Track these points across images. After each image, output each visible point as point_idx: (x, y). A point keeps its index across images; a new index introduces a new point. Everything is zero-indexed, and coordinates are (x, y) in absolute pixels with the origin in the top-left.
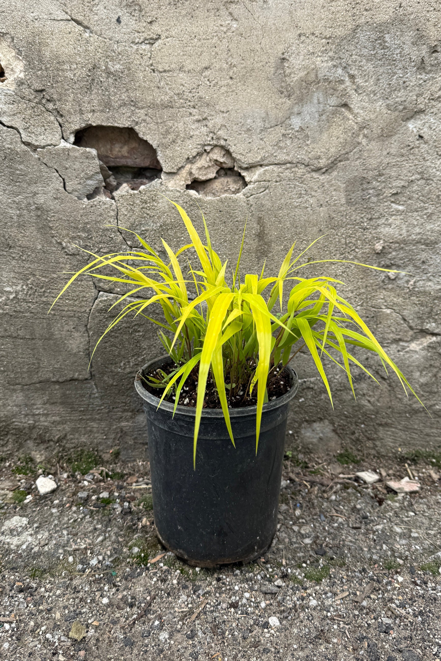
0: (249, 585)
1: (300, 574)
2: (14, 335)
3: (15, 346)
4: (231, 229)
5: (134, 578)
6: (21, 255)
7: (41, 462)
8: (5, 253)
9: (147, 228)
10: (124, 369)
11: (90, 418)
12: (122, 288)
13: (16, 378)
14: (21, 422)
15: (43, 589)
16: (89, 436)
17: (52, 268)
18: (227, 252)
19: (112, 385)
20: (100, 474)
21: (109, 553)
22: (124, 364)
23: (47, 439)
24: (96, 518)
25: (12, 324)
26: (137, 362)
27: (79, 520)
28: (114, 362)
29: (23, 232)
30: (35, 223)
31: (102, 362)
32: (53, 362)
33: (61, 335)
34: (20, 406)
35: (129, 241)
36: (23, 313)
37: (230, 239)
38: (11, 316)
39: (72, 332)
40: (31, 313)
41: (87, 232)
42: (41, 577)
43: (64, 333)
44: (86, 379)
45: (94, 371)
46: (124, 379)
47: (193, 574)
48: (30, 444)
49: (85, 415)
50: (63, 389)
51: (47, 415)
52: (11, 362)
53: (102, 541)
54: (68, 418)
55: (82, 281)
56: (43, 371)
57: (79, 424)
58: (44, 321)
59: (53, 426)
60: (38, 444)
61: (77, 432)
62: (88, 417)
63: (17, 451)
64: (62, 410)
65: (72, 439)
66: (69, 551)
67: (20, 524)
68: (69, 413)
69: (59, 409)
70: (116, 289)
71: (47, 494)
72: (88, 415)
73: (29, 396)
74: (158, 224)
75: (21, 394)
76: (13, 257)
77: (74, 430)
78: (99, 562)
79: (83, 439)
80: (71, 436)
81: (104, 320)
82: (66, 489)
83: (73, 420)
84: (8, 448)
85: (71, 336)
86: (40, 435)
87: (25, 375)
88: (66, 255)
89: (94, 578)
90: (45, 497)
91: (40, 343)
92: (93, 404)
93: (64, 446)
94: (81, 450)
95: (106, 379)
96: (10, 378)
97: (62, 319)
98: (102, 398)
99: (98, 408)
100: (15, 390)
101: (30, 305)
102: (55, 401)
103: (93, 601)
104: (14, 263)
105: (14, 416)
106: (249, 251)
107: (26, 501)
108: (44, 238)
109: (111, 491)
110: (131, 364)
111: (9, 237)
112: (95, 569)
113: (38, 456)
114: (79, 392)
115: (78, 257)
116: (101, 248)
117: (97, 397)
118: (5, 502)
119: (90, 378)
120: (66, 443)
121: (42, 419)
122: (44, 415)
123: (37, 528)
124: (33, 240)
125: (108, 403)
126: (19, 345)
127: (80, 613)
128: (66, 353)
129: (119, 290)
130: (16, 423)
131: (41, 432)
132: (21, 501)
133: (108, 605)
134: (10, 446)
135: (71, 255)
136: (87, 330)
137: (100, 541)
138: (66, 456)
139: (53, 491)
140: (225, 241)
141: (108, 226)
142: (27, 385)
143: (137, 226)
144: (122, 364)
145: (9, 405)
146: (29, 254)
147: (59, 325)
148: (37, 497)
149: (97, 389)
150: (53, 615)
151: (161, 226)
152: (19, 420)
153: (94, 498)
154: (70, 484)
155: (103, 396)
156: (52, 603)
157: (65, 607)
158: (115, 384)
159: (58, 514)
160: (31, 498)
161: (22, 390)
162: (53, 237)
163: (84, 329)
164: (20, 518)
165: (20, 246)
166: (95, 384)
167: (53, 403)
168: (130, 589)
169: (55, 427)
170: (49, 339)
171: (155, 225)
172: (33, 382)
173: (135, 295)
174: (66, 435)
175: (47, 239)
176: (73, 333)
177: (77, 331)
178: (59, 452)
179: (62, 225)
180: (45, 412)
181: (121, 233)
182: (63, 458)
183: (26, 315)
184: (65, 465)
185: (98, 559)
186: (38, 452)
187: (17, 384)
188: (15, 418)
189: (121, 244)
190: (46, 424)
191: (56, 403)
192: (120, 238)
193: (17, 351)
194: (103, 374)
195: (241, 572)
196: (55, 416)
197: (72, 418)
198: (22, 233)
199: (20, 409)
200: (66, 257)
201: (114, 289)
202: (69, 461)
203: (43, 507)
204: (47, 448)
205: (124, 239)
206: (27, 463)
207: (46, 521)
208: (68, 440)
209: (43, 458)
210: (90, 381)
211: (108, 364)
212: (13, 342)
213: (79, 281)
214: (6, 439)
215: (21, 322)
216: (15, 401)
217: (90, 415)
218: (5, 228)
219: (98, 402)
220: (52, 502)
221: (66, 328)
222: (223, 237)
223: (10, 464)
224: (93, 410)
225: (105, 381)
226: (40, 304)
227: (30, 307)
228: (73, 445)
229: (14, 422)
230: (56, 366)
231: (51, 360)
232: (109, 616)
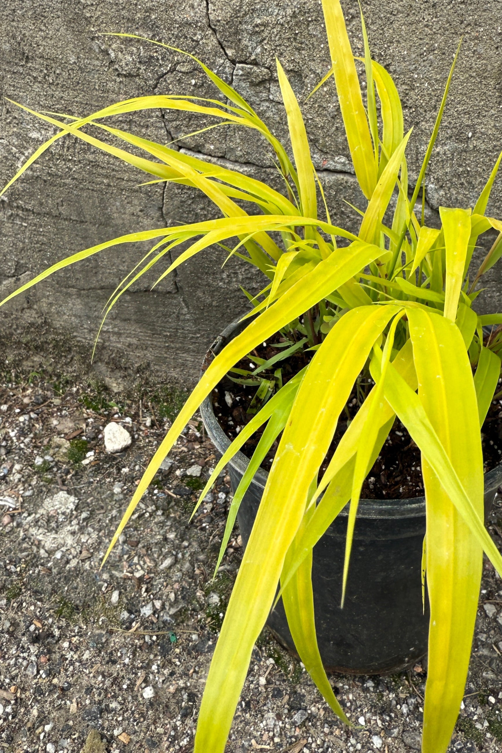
0: (383, 721)
1: (480, 720)
2: (54, 212)
3: (58, 230)
4: (448, 22)
5: (201, 654)
6: (45, 74)
7: (119, 393)
8: (21, 70)
9: (265, 19)
10: (229, 283)
11: (181, 347)
12: (218, 145)
13: (68, 278)
14: (86, 339)
15: (66, 645)
16: (182, 371)
17: (97, 101)
18: (433, 74)
19: (211, 305)
20: (196, 427)
21: (172, 596)
22: (228, 276)
23: (122, 365)
24: (172, 515)
25: (48, 196)
26: (249, 275)
27: (147, 515)
28: (211, 271)
29: (43, 28)
30: (62, 10)
31: (192, 269)
32: (116, 261)
33: (123, 219)
34: (80, 317)
35: (231, 48)
36: (61, 177)
37: (442, 45)
38: (45, 181)
39: (139, 216)
40: (74, 179)
41: (151, 30)
42: (69, 618)
43: (126, 216)
44: (169, 293)
45: (180, 281)
46: (230, 298)
47: (295, 671)
48: (102, 367)
49: (172, 342)
50: (136, 301)
51: (119, 334)
52: (56, 254)
53: (170, 568)
54: (149, 343)
55: (147, 127)
56: (103, 273)
57: (166, 353)
58: (95, 194)
59: (128, 349)
60: (112, 371)
61: (164, 363)
62: (177, 346)
63: (85, 374)
64: (139, 330)
65: (157, 371)
66: (117, 578)
67: (63, 509)
68: (149, 336)
69: (133, 328)
70: (207, 146)
71: (117, 452)
72: (177, 342)
73: (90, 305)
74: (289, 11)
75: (79, 301)
76: (35, 78)
77: (161, 360)
78: (155, 612)
79: (174, 374)
80: (157, 367)
81: (190, 202)
82: (144, 447)
83: (156, 346)
84: (74, 368)
85: (138, 224)
86: (113, 359)
87: (79, 276)
88: (118, 75)
89: (142, 642)
90: (111, 458)
91: (94, 229)
92: (183, 329)
93: (147, 379)
94: (172, 388)
95: (201, 295)
96: (59, 276)
97: (121, 194)
98: (196, 321)
99: (191, 335)
100: (69, 295)
101: (70, 164)
102: (127, 316)
103: (131, 687)
104: (36, 87)
105: (75, 328)
106: (482, 75)
107: (85, 462)
108: (79, 40)
109: (206, 463)
110: (240, 277)
111: (21, 39)
112: (146, 624)
113: (115, 385)
114: (161, 309)
115: (137, 80)
116: (178, 63)
117: (188, 320)
118: (56, 459)
119: (174, 292)
120: (150, 375)
121: (113, 338)
122: (114, 333)
123: (84, 520)
124: (60, 44)
125: (206, 331)
126: (63, 229)
127: (108, 710)
128: (134, 249)
129: (212, 147)
130: (78, 339)
131: (114, 355)
132: (78, 460)
133: (151, 704)
134: (76, 366)
135: (125, 76)
136: (162, 215)
137: (166, 568)
138: (150, 391)
139: (125, 450)
140: (431, 50)
141: (189, 15)
142: (84, 290)
143: (245, 14)
144: (224, 276)
145: (65, 314)
146: (58, 72)
147: (118, 204)
148: (102, 456)
149: (188, 307)
150: (68, 702)
151: (294, 15)
152: (82, 335)
153: (178, 473)
154: (151, 439)
155: (197, 318)
156: (72, 676)
157: (89, 690)
158: (214, 303)
159: (121, 496)
160: (92, 458)
161: (79, 295)
162: (93, 39)
163: (158, 214)
164: (67, 495)
165: (42, 57)
166: (184, 301)
167: (125, 320)
168: (192, 677)
169: (133, 351)
170: (106, 225)
171: (282, 13)
172: (93, 286)
173: (242, 160)
174: (149, 365)
175: (83, 44)
176: (140, 219)
177: (147, 216)
178: (141, 386)
179: (106, 14)
180: (116, 330)
181: (214, 31)
182: (147, 393)
183: (67, 181)
184: (149, 404)
185: (154, 605)
186: (113, 379)
187: (69, 287)
188: (77, 332)
189: (215, 56)
190: (119, 346)
191: (129, 320)
192: (213, 41)
193: (61, 238)
194: (196, 287)
195: (376, 687)
196: (130, 337)
197: (155, 343)
198: (41, 30)
199: (82, 321)
200: (118, 80)
201: (203, 145)
202: (156, 399)
203: (104, 478)
204: (126, 376)
205: (220, 43)
206: (99, 393)
207: (102, 508)
208: (152, 371)
209: (121, 388)
210: (176, 296)
211: (202, 274)
212: (54, 223)
213: (143, 127)
214: (69, 356)
215: (61, 192)
216: (71, 309)
217: (181, 342)
218: (13, 21)
219: (190, 326)
220: (119, 470)
221: (129, 209)
222: (426, 41)
223: (78, 390)
224: (185, 337)
225: (199, 298)
226: (85, 165)
227: (71, 169)
228: (160, 380)
229: (75, 337)
230: (121, 268)
231: (112, 257)
232: (148, 728)
